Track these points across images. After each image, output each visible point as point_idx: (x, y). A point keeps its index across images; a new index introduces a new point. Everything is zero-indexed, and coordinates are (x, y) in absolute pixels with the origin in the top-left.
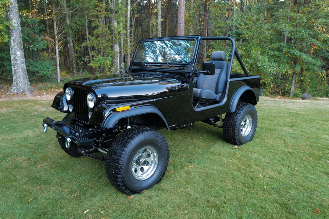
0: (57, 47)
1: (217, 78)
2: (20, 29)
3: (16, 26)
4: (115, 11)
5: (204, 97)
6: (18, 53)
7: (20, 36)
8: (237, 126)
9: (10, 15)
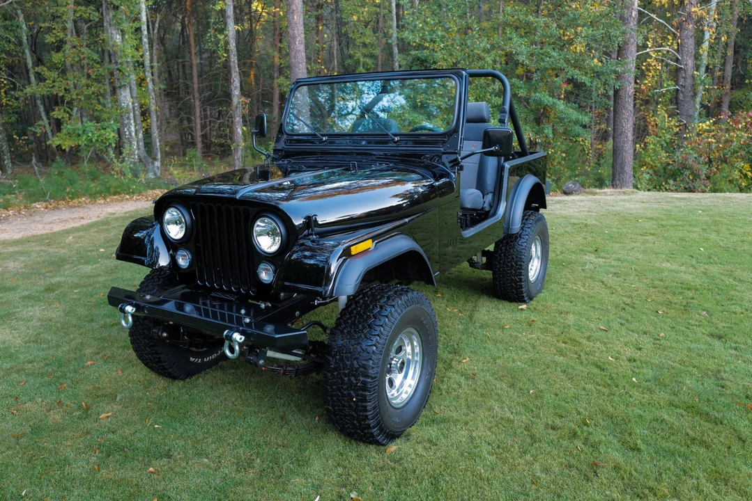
4: (114, 6)
8: (524, 262)
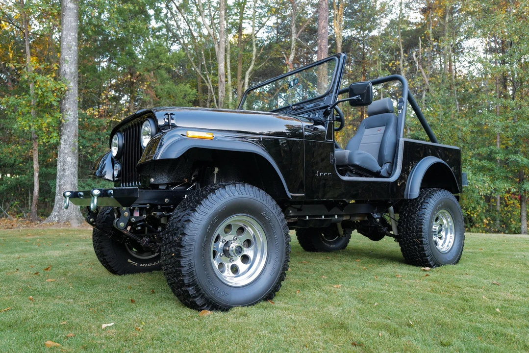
1: (380, 141)
3: (72, 120)
6: (69, 159)
7: (75, 135)
8: (424, 225)
9: (65, 104)
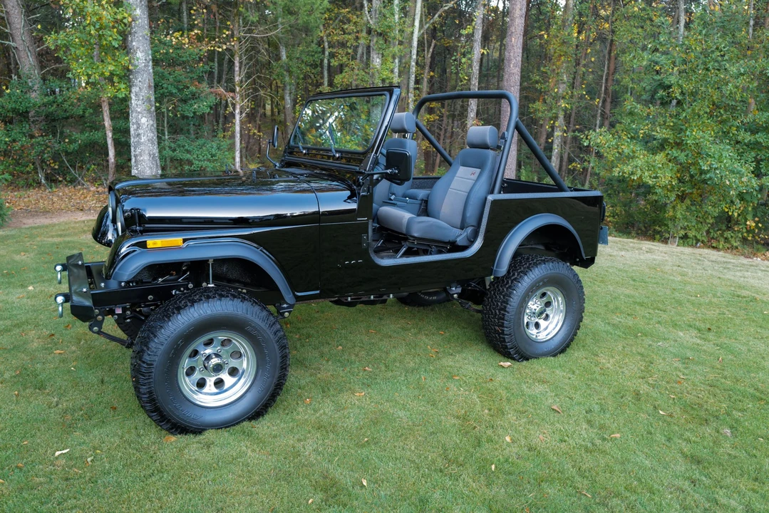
0: (237, 111)
1: (468, 192)
2: (151, 71)
3: (143, 64)
4: (378, 33)
5: (416, 235)
6: (144, 120)
7: (150, 86)
8: (508, 313)
9: (132, 41)
